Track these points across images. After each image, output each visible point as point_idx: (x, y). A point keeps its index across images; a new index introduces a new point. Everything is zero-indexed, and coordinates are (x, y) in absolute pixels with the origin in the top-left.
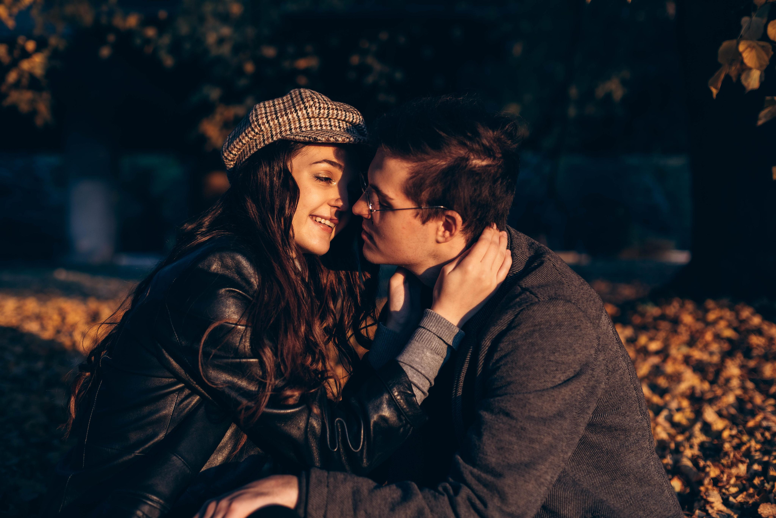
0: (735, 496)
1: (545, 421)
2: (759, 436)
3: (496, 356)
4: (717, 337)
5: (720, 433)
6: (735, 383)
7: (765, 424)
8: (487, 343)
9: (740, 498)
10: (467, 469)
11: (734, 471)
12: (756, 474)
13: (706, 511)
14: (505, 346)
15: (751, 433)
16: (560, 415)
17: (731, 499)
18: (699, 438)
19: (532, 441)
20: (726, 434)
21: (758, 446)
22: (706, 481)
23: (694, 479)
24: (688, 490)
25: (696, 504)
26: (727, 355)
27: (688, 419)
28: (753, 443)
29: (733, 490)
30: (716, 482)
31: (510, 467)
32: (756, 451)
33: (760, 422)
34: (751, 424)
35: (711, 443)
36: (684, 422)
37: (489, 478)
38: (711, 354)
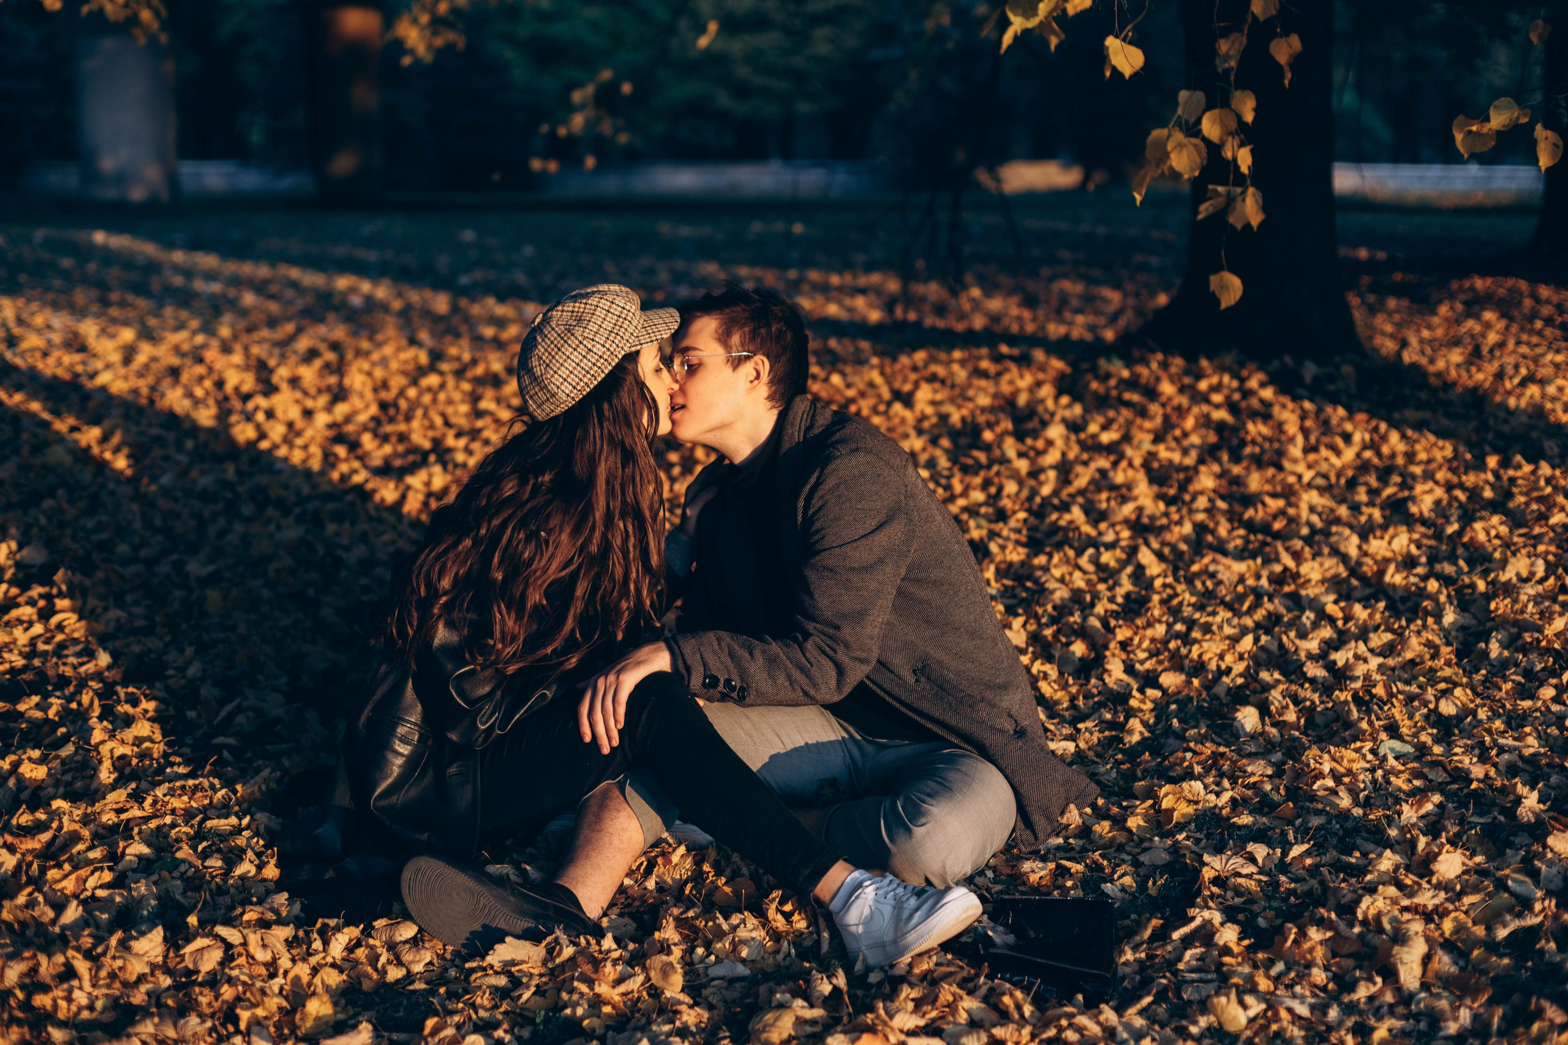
0: (1142, 662)
1: (867, 569)
2: (1199, 585)
3: (811, 512)
4: (1205, 422)
5: (1152, 579)
6: (1202, 502)
7: (1212, 568)
8: (801, 503)
9: (1148, 665)
10: (810, 626)
11: (1149, 633)
12: (1177, 636)
13: (1103, 680)
14: (816, 503)
15: (1190, 581)
16: (881, 561)
17: (1138, 666)
18: (1126, 585)
19: (858, 589)
20: (1158, 583)
21: (1193, 599)
22: (1112, 645)
23: (1100, 642)
24: (1093, 655)
25: (1093, 673)
26: (1208, 454)
27: (1118, 560)
28: (1187, 596)
29: (1142, 655)
30: (1124, 645)
31: (844, 616)
32: (1189, 605)
33: (1207, 566)
34: (1195, 568)
35: (1139, 593)
36: (1113, 564)
37: (832, 631)
38: (1185, 452)
